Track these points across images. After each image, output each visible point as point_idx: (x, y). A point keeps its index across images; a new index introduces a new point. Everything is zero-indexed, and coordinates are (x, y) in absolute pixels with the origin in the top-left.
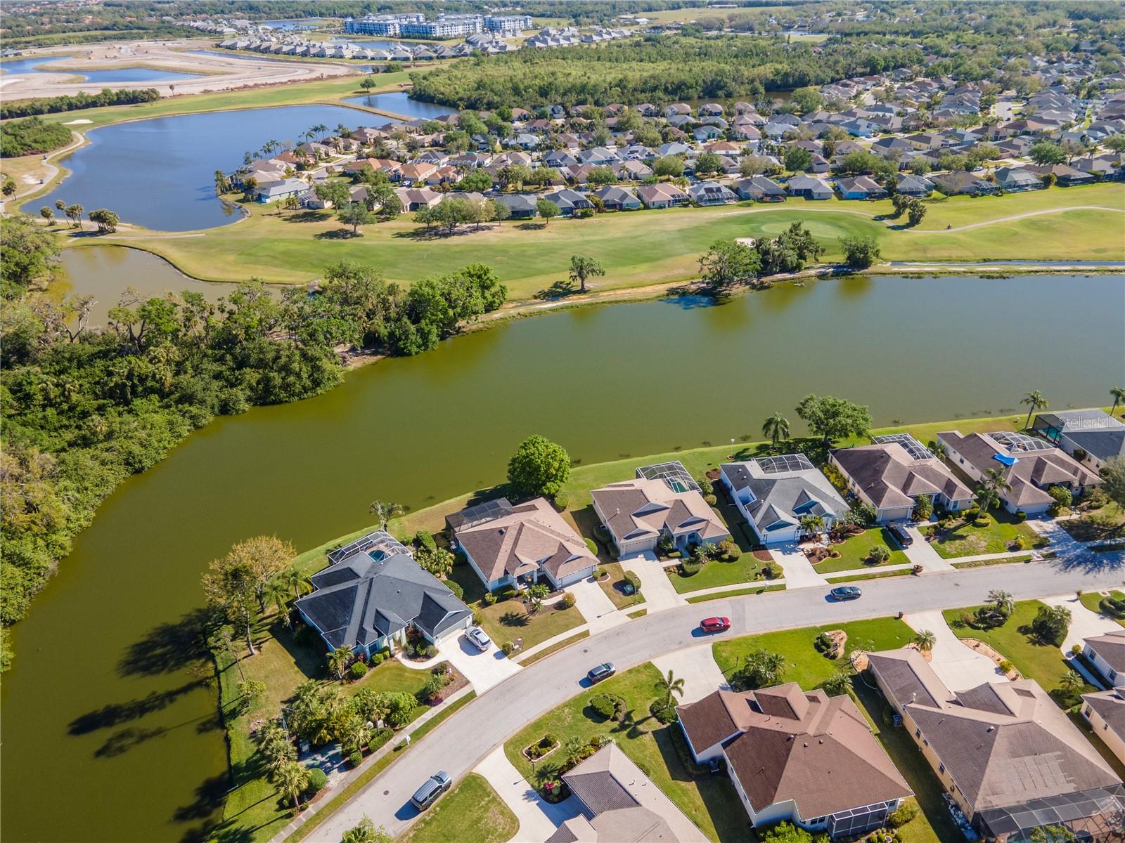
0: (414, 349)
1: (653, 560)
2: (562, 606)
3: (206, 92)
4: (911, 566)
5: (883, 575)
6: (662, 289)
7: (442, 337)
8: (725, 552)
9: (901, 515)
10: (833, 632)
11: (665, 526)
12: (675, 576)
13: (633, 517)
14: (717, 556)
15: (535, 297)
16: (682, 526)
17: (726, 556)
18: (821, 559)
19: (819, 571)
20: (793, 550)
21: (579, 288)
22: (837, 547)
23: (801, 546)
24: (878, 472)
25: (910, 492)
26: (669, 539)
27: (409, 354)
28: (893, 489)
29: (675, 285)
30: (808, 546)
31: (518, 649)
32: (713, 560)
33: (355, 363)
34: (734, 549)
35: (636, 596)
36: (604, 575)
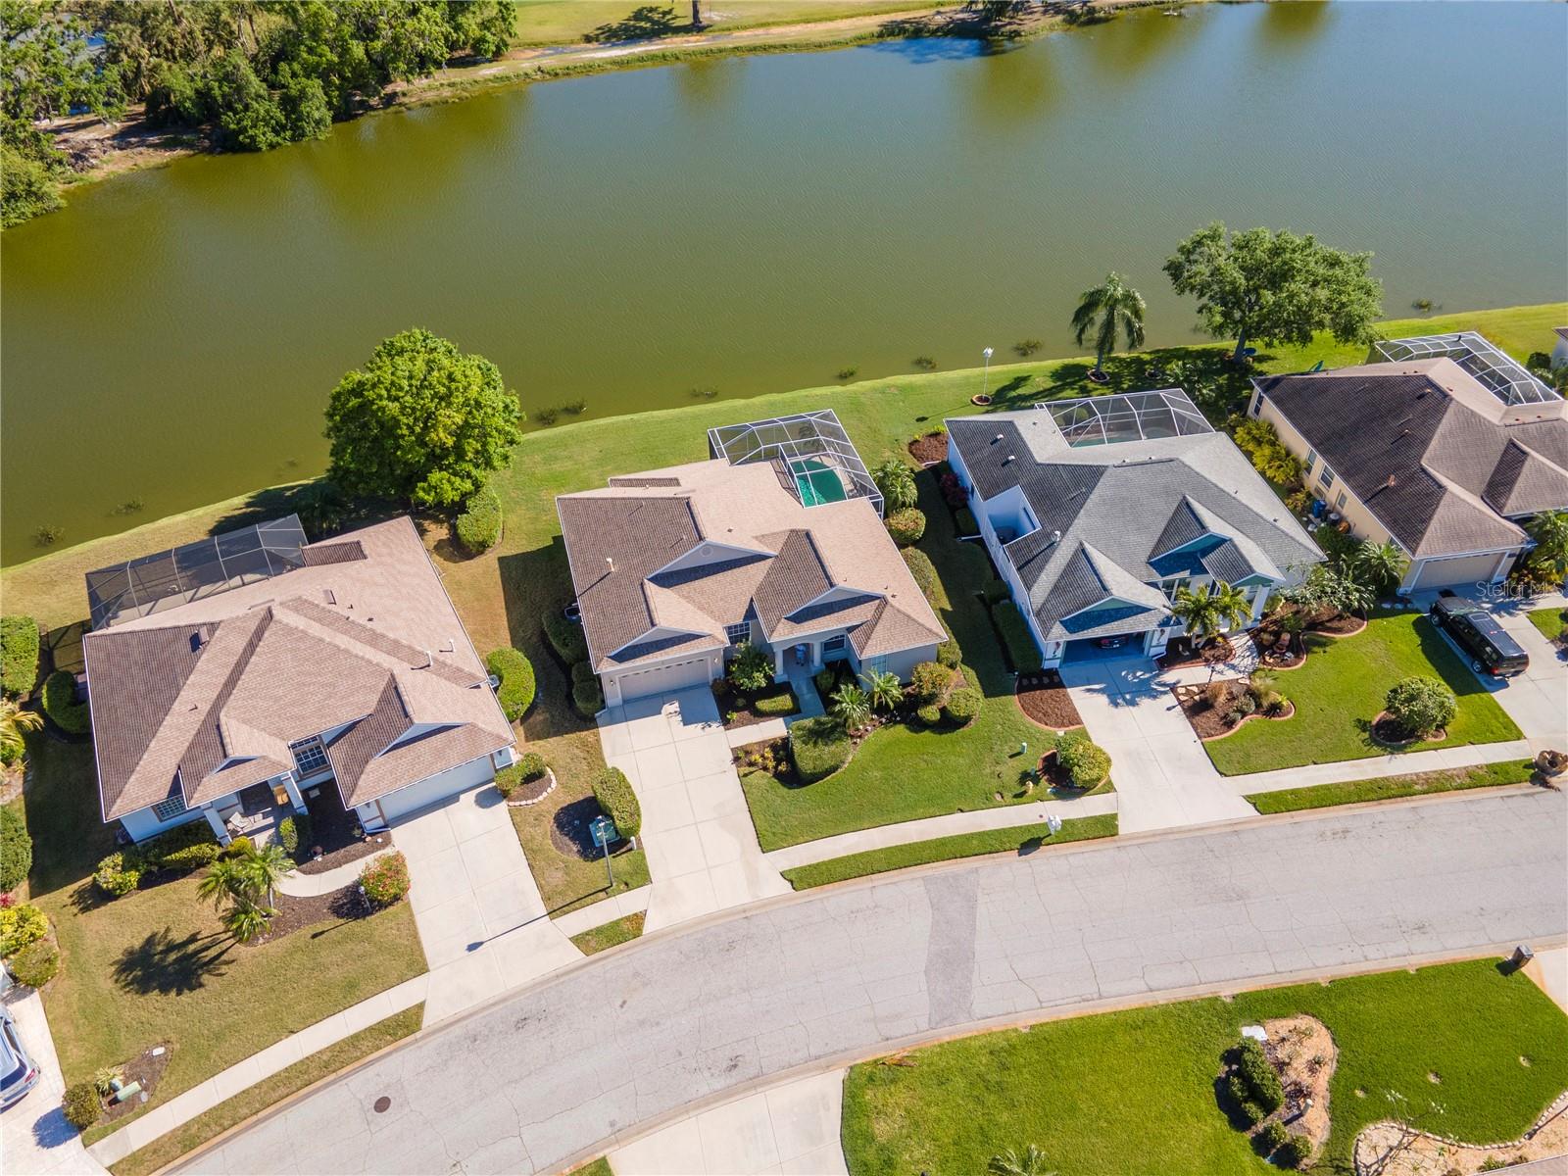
0: (264, 136)
1: (706, 720)
2: (355, 904)
4: (1528, 749)
5: (1438, 784)
6: (872, 24)
7: (344, 113)
8: (930, 700)
9: (1474, 573)
10: (1283, 1026)
11: (750, 614)
12: (762, 779)
13: (651, 589)
14: (906, 711)
15: (588, 39)
16: (798, 618)
17: (930, 713)
18: (1229, 724)
19: (1225, 764)
20: (1146, 690)
21: (689, 21)
22: (1281, 680)
23: (1170, 676)
24: (1410, 443)
25: (1514, 504)
26: (760, 656)
27: (252, 148)
28: (1461, 498)
29: (900, 17)
30: (1191, 676)
31: (134, 1098)
32: (891, 721)
34: (960, 688)
35: (621, 862)
36: (534, 777)
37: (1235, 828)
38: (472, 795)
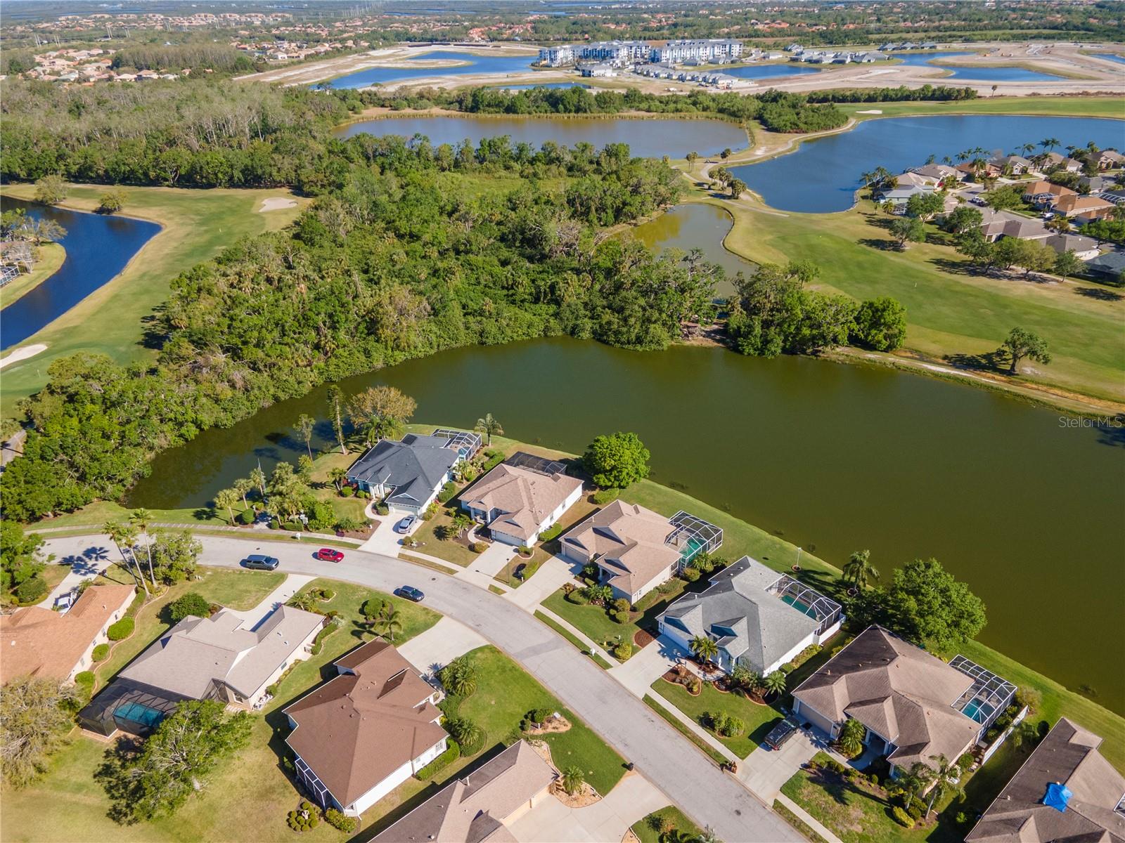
0: (748, 350)
1: (573, 573)
2: (472, 548)
3: (1034, 94)
5: (694, 739)
8: (617, 609)
9: (824, 726)
10: (563, 719)
11: (601, 554)
12: (563, 593)
13: (590, 530)
14: (609, 605)
15: (945, 358)
17: (612, 612)
18: (674, 681)
19: (657, 686)
20: (672, 658)
21: (1008, 368)
22: (708, 688)
23: (683, 661)
26: (593, 565)
27: (741, 352)
28: (840, 692)
31: (413, 547)
32: (604, 607)
33: (697, 340)
35: (516, 581)
36: (527, 553)
37: (631, 695)
38: (514, 547)
